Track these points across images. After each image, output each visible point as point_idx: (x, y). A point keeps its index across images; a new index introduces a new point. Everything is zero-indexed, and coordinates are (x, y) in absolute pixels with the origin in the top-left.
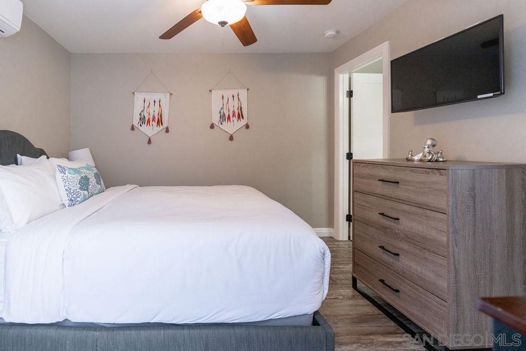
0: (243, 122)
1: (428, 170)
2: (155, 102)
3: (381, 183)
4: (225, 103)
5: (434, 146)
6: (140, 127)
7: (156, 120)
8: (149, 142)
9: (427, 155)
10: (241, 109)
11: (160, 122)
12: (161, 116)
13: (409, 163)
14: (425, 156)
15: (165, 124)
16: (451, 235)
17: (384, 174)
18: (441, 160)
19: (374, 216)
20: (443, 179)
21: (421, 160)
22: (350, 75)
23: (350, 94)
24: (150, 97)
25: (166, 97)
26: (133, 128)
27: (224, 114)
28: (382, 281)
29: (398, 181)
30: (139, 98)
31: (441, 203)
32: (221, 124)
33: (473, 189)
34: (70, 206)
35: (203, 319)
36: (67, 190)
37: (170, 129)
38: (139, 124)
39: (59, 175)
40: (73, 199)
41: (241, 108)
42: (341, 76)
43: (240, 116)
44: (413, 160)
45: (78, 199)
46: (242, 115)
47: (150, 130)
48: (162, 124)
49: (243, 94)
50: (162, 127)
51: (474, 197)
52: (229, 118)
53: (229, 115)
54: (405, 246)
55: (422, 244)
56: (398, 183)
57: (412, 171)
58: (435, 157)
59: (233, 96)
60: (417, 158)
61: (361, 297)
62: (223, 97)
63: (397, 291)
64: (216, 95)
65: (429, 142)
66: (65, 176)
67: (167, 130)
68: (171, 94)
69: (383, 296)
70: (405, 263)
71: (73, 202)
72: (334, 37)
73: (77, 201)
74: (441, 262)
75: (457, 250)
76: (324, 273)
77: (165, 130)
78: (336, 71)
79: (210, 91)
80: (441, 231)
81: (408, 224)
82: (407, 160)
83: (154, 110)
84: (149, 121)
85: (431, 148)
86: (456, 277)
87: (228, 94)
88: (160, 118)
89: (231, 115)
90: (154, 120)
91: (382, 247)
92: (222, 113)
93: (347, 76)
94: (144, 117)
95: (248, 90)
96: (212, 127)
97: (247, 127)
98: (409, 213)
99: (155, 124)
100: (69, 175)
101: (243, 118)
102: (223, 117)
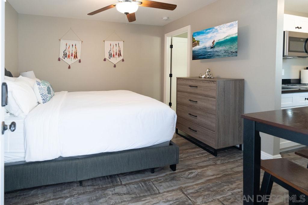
0: (121, 58)
1: (209, 82)
2: (72, 45)
3: (190, 87)
4: (112, 48)
5: (209, 72)
6: (63, 59)
7: (74, 55)
8: (69, 68)
9: (207, 75)
10: (120, 52)
11: (76, 57)
12: (76, 53)
13: (200, 79)
14: (206, 76)
15: (79, 58)
16: (217, 106)
17: (191, 83)
18: (212, 77)
19: (187, 101)
20: (215, 85)
21: (205, 78)
22: (171, 38)
23: (171, 46)
24: (70, 43)
25: (79, 43)
26: (59, 60)
28: (190, 128)
29: (197, 86)
30: (63, 43)
31: (214, 94)
33: (224, 89)
34: (43, 103)
35: (127, 148)
36: (41, 94)
37: (81, 61)
38: (63, 57)
39: (37, 86)
40: (45, 99)
42: (168, 38)
43: (120, 55)
44: (201, 78)
45: (47, 99)
46: (121, 55)
47: (70, 61)
49: (121, 44)
51: (224, 92)
52: (114, 56)
53: (114, 54)
54: (199, 112)
55: (206, 111)
56: (197, 87)
57: (203, 82)
58: (210, 76)
59: (116, 45)
60: (203, 77)
61: (180, 136)
62: (111, 45)
63: (196, 131)
64: (107, 43)
65: (208, 70)
66: (40, 87)
67: (80, 61)
68: (82, 42)
69: (190, 135)
70: (199, 119)
71: (45, 101)
72: (166, 20)
73: (47, 100)
74: (213, 117)
75: (219, 112)
76: (174, 124)
77: (78, 61)
78: (166, 35)
79: (104, 41)
80: (213, 105)
81: (201, 103)
82: (199, 77)
83: (72, 50)
84: (69, 56)
85: (208, 73)
86: (218, 122)
87: (113, 43)
88: (75, 54)
89: (115, 54)
90: (72, 55)
91: (190, 114)
92: (110, 53)
93: (170, 38)
94: (66, 53)
95: (124, 42)
96: (105, 60)
97: (123, 60)
98: (201, 99)
99: (73, 58)
100: (42, 86)
101: (121, 56)
102: (110, 55)
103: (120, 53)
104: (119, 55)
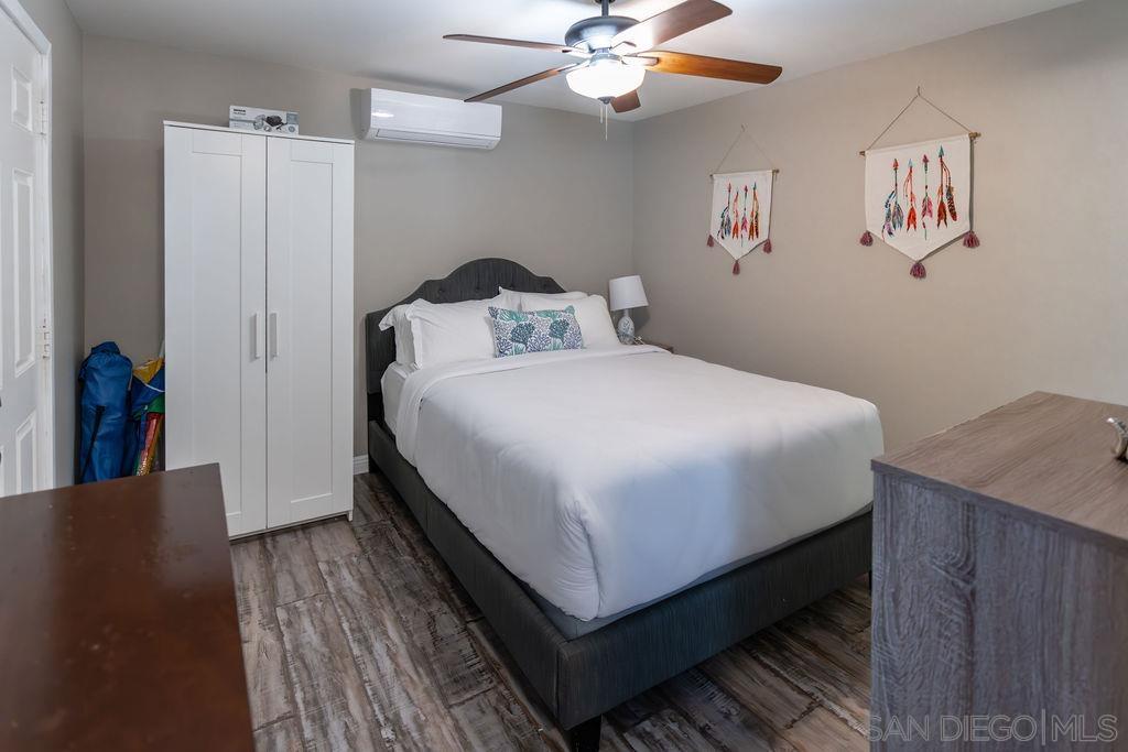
0: (958, 227)
2: (746, 190)
6: (721, 241)
7: (749, 226)
8: (736, 270)
10: (949, 194)
11: (754, 230)
12: (756, 217)
24: (739, 181)
25: (766, 179)
26: (711, 242)
27: (898, 209)
32: (890, 233)
36: (497, 339)
37: (772, 245)
40: (501, 351)
41: (950, 190)
43: (947, 212)
45: (507, 352)
46: (952, 210)
47: (737, 247)
48: (757, 234)
49: (957, 151)
50: (756, 241)
52: (912, 217)
53: (912, 210)
59: (926, 160)
62: (896, 165)
64: (879, 161)
66: (496, 321)
67: (768, 247)
68: (776, 171)
77: (763, 247)
79: (862, 153)
83: (744, 207)
84: (736, 229)
87: (912, 154)
88: (754, 222)
89: (919, 211)
90: (744, 226)
92: (893, 205)
94: (729, 220)
95: (973, 137)
96: (867, 240)
97: (969, 239)
99: (746, 234)
100: (501, 321)
101: (954, 216)
102: (894, 217)
103: (951, 200)
104: (942, 214)
